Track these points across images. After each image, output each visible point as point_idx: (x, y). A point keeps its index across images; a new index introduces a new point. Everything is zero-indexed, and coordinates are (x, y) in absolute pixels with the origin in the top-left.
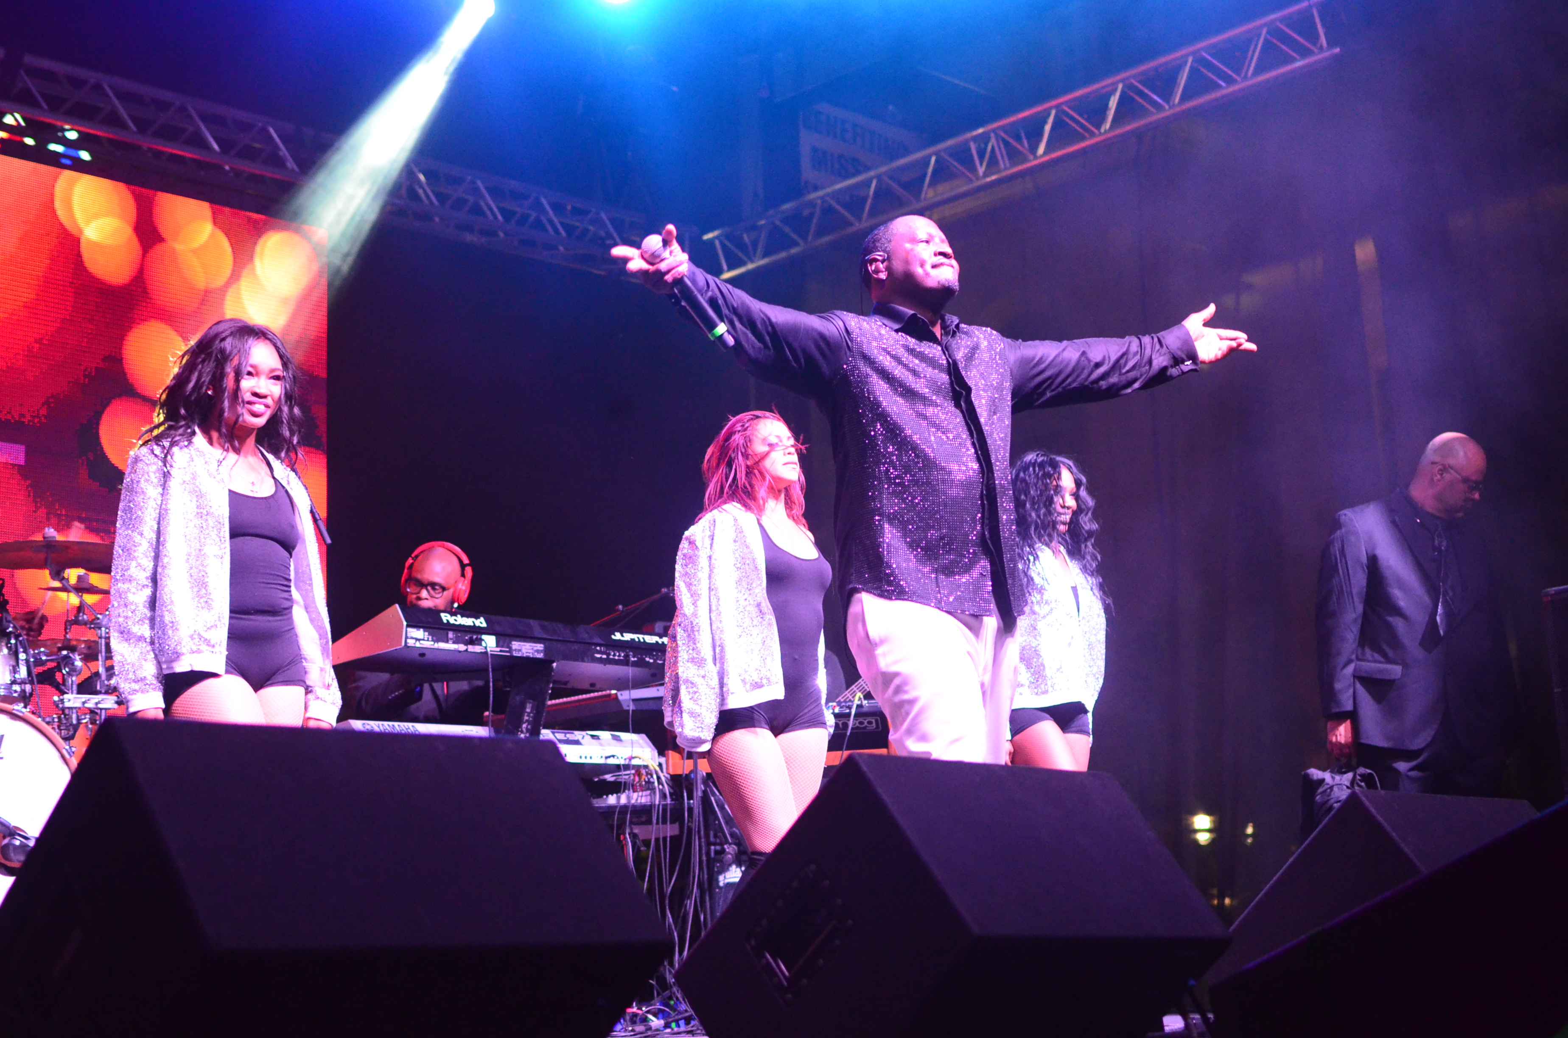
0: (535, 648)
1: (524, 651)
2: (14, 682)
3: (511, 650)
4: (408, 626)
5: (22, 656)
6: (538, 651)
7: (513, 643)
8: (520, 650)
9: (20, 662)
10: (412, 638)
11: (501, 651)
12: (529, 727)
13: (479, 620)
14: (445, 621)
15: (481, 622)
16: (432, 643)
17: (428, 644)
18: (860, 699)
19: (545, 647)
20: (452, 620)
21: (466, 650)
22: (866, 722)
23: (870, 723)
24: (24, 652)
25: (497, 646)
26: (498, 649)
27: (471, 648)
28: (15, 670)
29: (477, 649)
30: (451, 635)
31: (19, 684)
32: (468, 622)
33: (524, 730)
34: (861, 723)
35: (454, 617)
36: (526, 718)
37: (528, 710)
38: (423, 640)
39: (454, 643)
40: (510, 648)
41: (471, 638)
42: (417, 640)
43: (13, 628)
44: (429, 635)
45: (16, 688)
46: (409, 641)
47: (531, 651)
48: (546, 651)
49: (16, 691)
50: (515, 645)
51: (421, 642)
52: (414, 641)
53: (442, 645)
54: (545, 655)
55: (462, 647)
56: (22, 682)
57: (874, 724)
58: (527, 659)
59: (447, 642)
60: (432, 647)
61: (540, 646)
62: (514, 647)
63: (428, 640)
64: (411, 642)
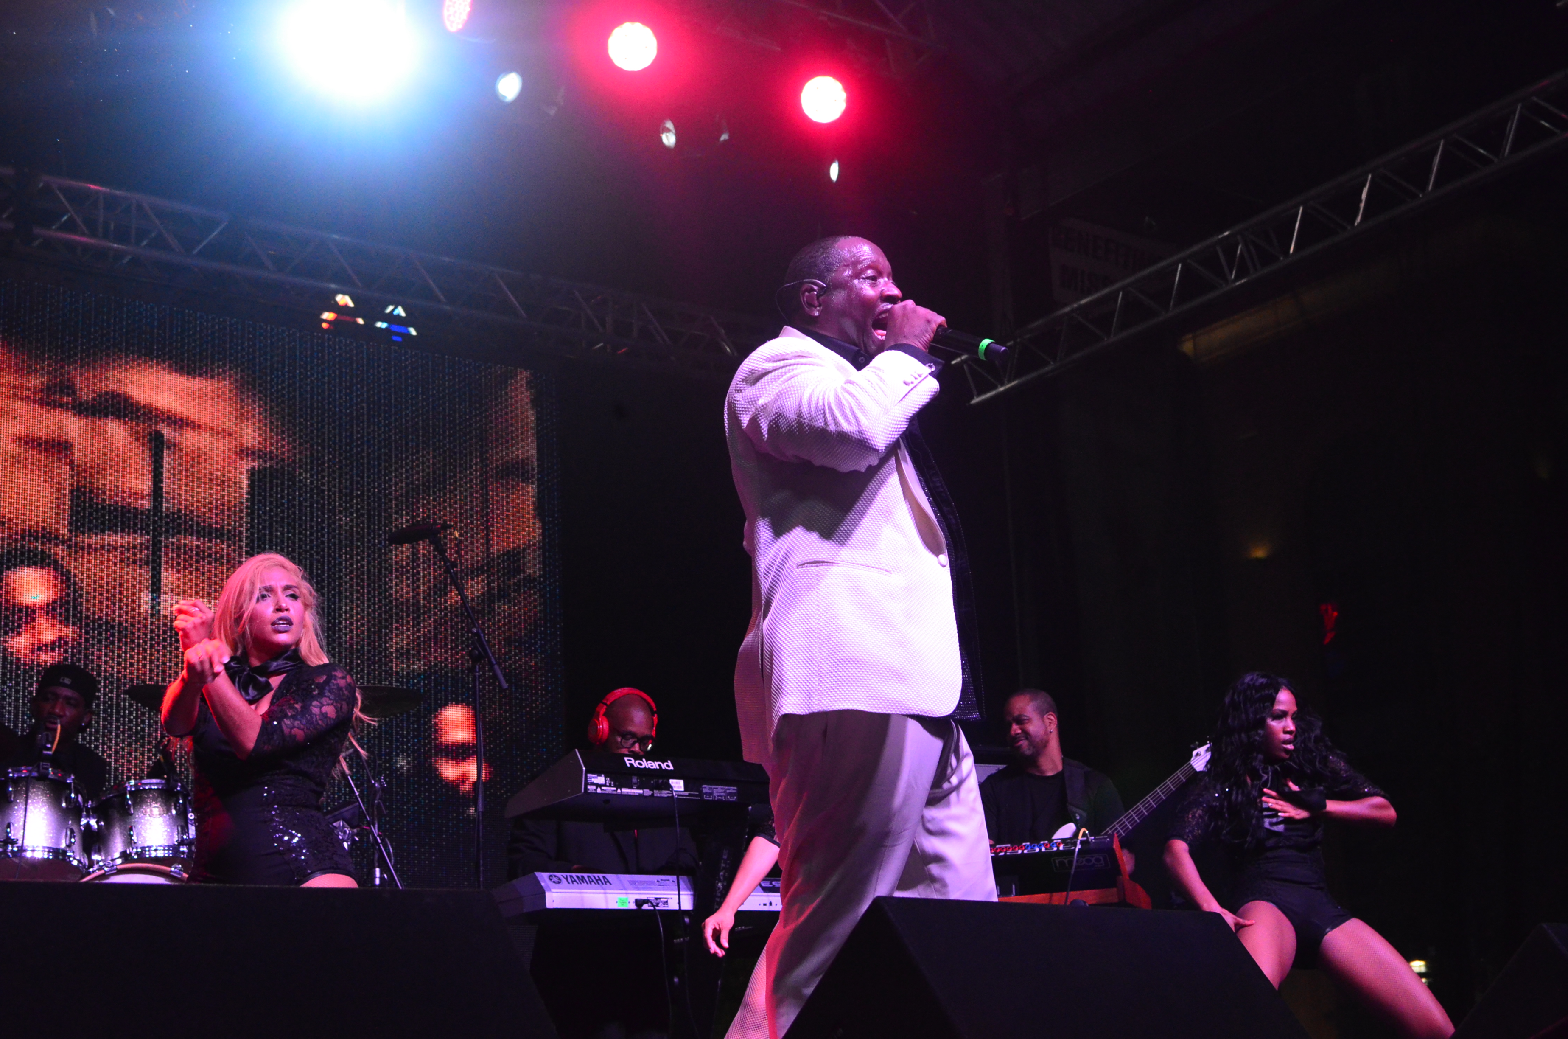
0: (728, 791)
1: (715, 794)
2: (182, 843)
3: (701, 794)
4: (587, 772)
5: (191, 816)
6: (730, 794)
7: (704, 786)
8: (711, 794)
9: (189, 822)
10: (593, 784)
11: (689, 795)
12: (727, 874)
13: (665, 764)
14: (628, 765)
15: (668, 766)
16: (615, 789)
17: (611, 790)
18: (1084, 835)
19: (738, 790)
20: (636, 764)
21: (653, 794)
22: (1093, 859)
23: (1098, 860)
24: (192, 812)
25: (686, 790)
26: (687, 793)
27: (657, 793)
28: (184, 830)
29: (665, 793)
30: (635, 780)
31: (186, 845)
32: (655, 765)
33: (722, 878)
34: (1088, 861)
35: (637, 762)
36: (723, 865)
37: (725, 857)
38: (605, 785)
39: (638, 788)
40: (701, 792)
41: (657, 782)
42: (598, 785)
43: (181, 787)
44: (610, 780)
45: (184, 849)
46: (589, 787)
47: (723, 794)
48: (738, 794)
49: (183, 852)
50: (706, 788)
51: (603, 788)
52: (594, 787)
53: (625, 791)
54: (738, 798)
55: (647, 792)
56: (189, 843)
57: (1102, 862)
58: (720, 802)
59: (631, 788)
60: (615, 793)
61: (733, 789)
62: (704, 791)
63: (610, 786)
64: (591, 788)
